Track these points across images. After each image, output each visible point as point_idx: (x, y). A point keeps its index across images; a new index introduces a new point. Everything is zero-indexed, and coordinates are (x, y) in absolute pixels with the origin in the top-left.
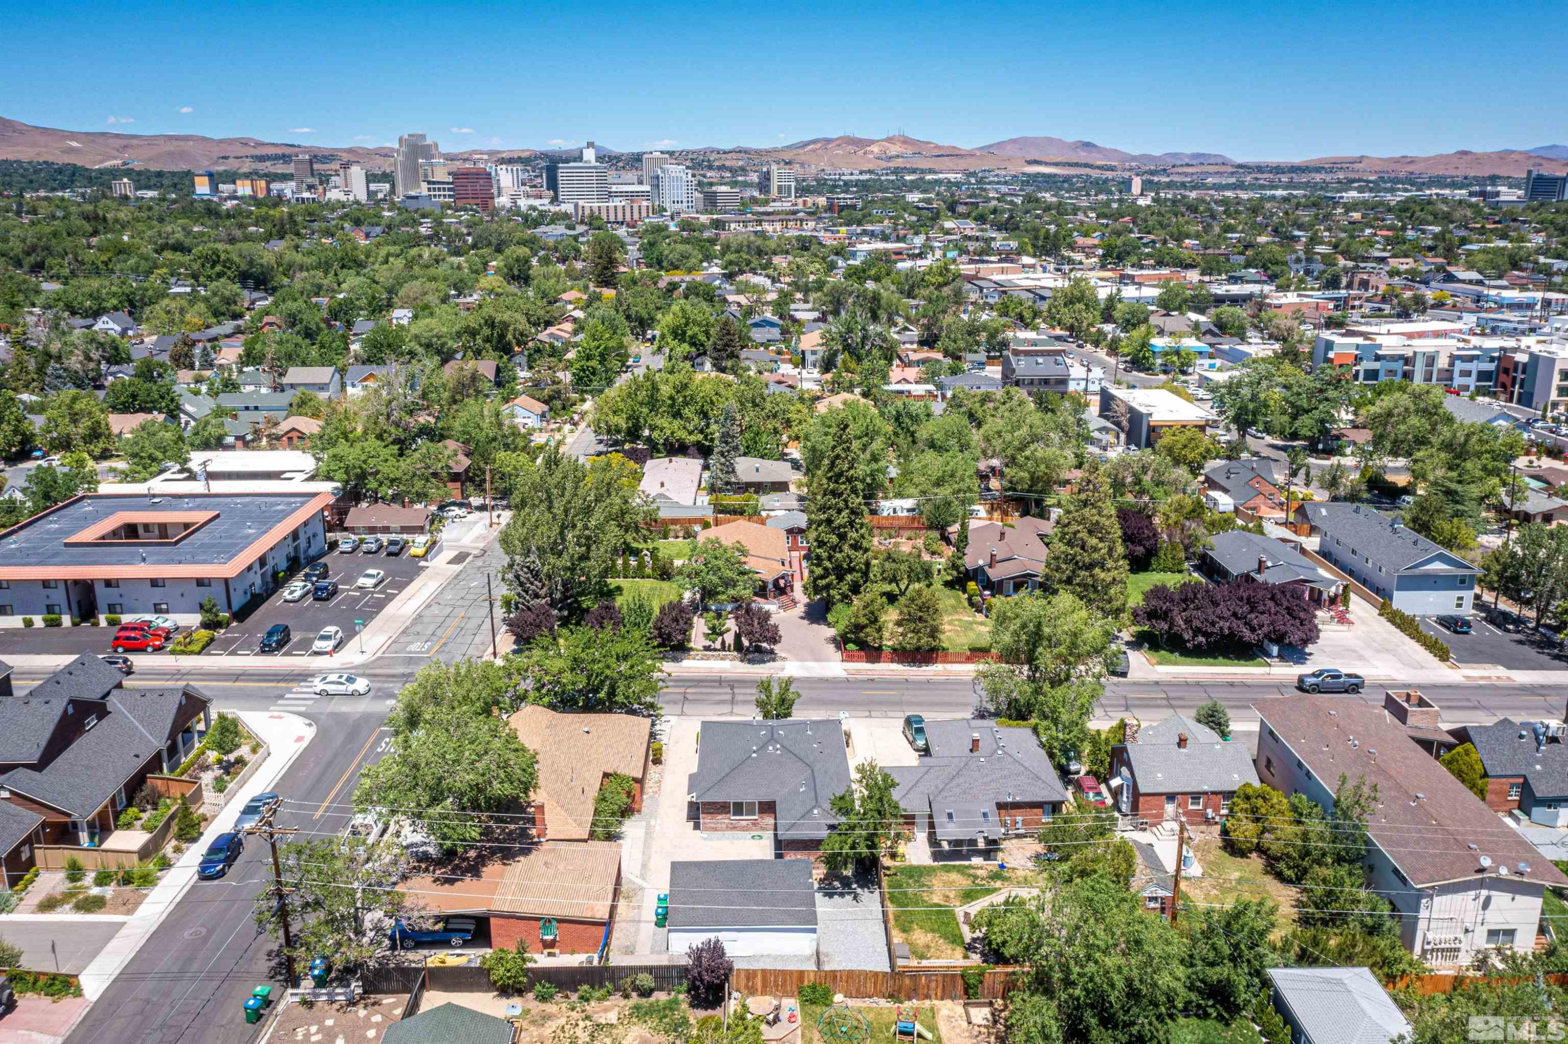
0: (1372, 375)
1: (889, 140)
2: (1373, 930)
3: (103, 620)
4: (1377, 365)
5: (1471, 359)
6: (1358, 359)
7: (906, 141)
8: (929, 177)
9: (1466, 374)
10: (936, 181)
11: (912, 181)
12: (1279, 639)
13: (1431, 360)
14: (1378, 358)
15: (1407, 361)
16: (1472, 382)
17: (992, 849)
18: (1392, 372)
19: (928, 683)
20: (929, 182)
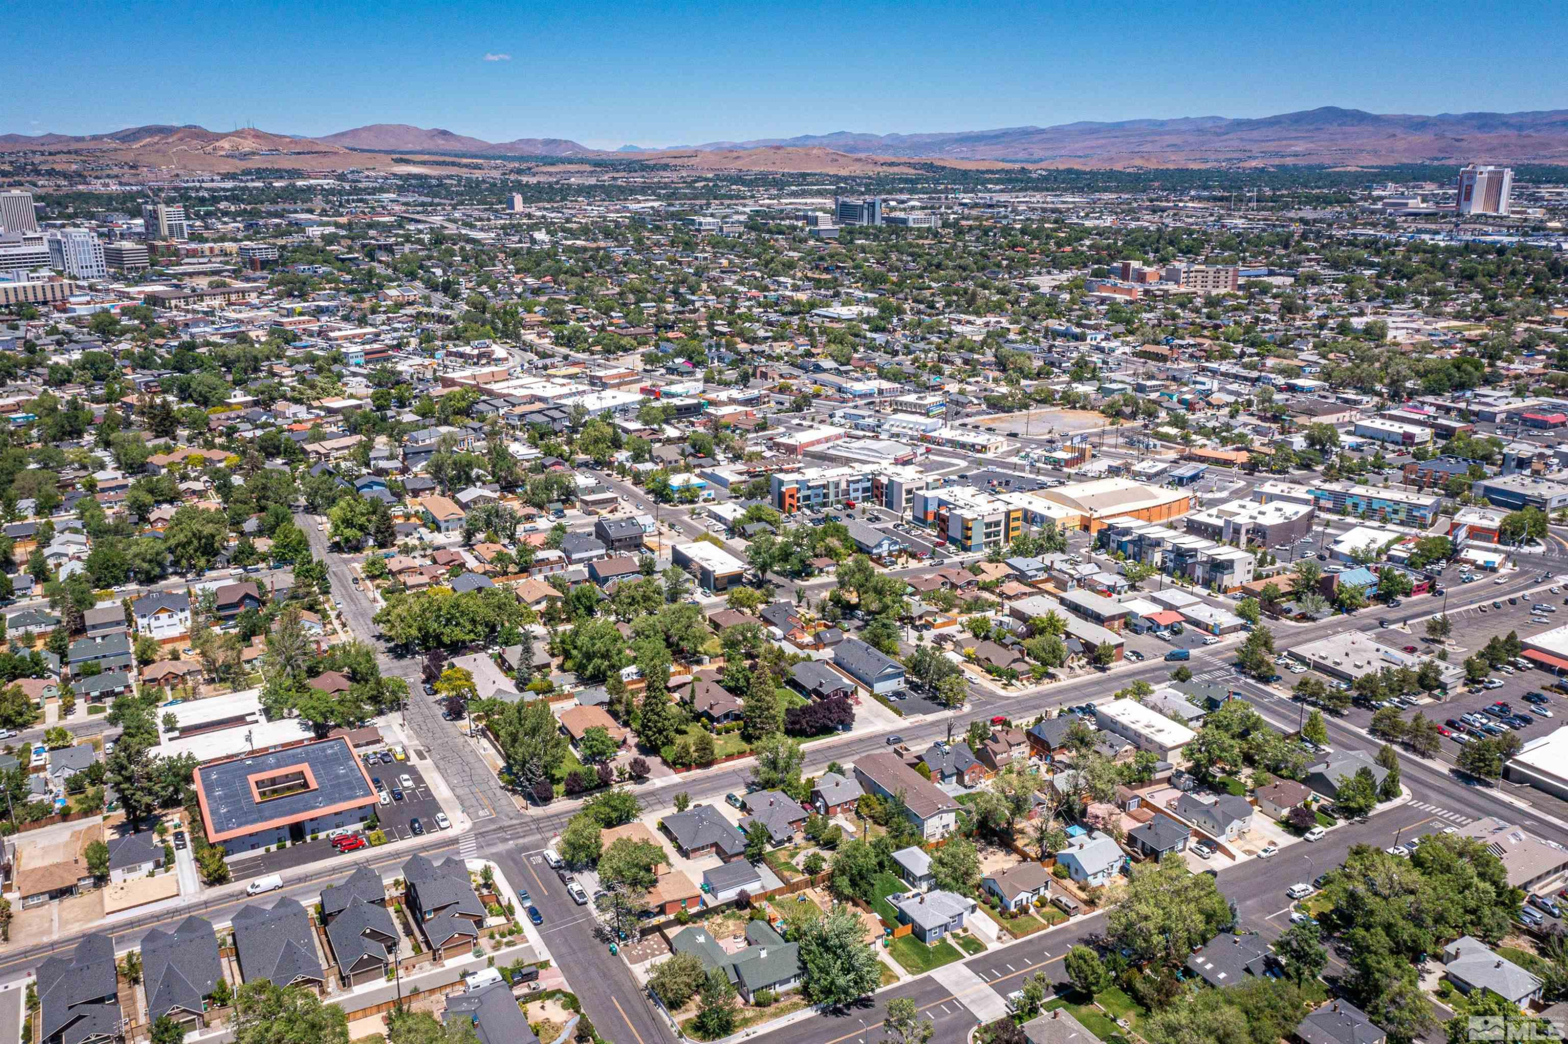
0: (807, 498)
1: (238, 134)
2: (912, 835)
3: (308, 839)
4: (809, 492)
5: (858, 481)
6: (798, 490)
7: (258, 135)
8: (300, 183)
9: (856, 490)
10: (310, 189)
11: (283, 189)
12: (842, 722)
13: (837, 485)
14: (809, 488)
15: (824, 486)
16: (860, 494)
17: (790, 839)
18: (817, 495)
19: (717, 777)
20: (302, 190)
